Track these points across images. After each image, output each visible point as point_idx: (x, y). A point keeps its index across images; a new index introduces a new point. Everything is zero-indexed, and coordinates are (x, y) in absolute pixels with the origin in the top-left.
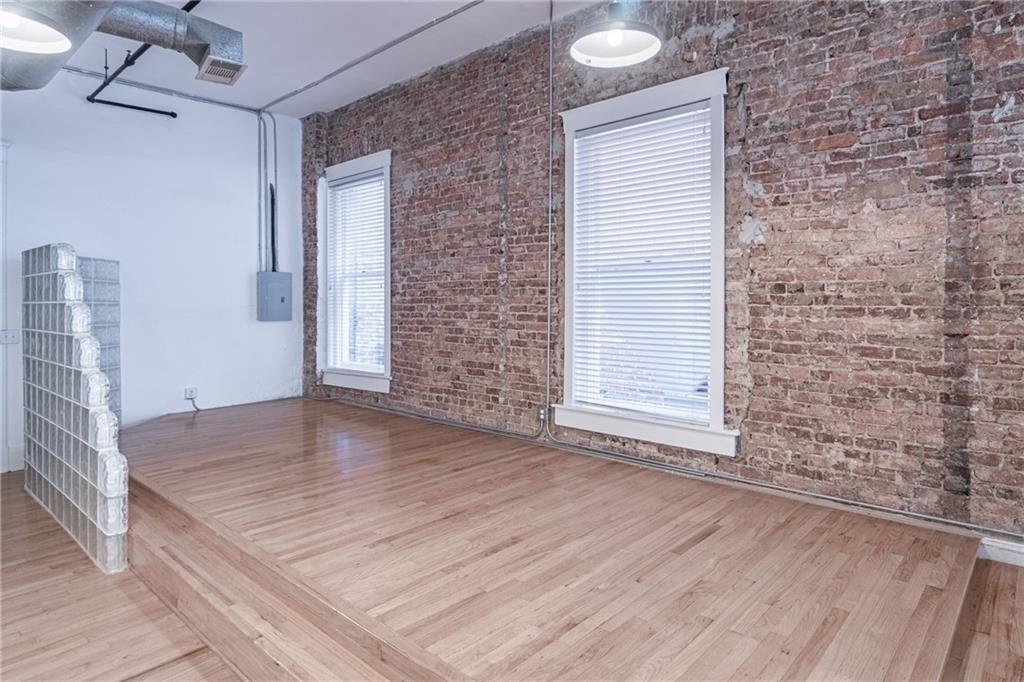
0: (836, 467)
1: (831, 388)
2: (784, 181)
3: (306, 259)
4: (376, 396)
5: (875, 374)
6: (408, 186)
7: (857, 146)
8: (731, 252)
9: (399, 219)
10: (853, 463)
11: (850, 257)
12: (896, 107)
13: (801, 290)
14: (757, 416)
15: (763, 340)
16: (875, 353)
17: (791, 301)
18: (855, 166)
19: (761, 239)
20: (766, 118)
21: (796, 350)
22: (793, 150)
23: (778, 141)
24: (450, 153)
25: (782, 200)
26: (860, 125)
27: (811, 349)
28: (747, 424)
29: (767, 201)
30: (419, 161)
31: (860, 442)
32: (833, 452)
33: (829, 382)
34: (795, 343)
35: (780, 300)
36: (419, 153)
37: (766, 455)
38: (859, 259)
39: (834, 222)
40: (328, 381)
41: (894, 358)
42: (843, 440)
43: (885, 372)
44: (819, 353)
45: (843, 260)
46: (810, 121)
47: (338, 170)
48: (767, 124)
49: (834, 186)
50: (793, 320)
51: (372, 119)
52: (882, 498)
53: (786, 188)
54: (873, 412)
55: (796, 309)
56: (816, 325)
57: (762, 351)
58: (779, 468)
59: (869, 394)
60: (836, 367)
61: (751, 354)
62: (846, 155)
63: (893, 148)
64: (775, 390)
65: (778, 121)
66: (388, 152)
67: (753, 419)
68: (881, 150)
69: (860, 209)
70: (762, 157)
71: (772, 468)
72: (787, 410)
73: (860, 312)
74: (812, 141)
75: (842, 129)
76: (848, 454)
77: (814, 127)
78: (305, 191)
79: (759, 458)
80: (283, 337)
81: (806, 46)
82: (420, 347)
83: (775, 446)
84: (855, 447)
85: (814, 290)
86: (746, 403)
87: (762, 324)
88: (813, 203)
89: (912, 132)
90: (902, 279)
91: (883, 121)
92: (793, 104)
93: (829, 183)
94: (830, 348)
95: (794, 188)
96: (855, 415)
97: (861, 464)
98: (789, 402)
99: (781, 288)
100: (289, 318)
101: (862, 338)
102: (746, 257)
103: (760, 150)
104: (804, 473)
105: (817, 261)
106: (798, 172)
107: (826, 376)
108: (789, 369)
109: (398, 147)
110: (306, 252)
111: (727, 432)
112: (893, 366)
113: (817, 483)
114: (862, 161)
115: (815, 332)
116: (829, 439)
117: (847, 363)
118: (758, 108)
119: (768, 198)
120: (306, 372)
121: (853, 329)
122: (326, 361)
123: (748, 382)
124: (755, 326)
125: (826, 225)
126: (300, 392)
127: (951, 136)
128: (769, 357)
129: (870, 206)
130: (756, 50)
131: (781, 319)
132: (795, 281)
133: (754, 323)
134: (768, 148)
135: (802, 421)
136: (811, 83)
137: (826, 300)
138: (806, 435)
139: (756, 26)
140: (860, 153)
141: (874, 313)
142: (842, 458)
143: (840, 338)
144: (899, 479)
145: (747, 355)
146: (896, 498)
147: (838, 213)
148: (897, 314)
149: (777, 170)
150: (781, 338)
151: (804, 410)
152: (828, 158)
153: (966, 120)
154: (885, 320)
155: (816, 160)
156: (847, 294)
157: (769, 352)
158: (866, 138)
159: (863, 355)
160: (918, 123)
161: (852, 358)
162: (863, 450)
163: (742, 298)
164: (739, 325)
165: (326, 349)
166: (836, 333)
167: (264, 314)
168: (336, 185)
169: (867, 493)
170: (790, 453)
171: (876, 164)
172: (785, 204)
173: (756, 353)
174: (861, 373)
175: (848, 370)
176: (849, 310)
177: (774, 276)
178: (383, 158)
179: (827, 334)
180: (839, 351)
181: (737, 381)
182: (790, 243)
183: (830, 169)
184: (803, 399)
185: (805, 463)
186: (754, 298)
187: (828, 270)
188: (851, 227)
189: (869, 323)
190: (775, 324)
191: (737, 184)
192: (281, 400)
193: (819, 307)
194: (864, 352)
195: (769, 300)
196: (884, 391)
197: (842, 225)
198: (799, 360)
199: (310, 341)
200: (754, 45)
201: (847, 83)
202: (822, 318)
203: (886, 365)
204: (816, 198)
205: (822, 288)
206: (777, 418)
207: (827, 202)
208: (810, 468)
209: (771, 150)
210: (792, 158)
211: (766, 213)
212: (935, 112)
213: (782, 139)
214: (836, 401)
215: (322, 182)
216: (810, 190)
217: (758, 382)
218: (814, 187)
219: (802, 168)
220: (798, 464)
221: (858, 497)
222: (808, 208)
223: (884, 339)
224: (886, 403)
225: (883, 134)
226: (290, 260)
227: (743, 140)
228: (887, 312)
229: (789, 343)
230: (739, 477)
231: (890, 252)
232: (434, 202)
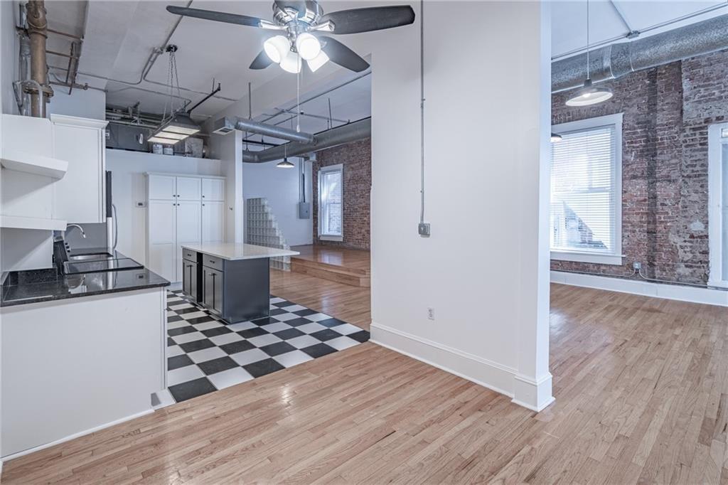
3: (314, 198)
4: (338, 242)
6: (349, 176)
9: (346, 186)
24: (362, 166)
30: (352, 168)
36: (352, 166)
40: (322, 239)
47: (324, 169)
51: (337, 153)
66: (342, 165)
78: (314, 175)
80: (306, 224)
82: (353, 226)
100: (309, 218)
109: (345, 163)
110: (314, 196)
120: (314, 236)
122: (321, 232)
126: (312, 243)
165: (321, 228)
167: (301, 216)
168: (323, 173)
178: (341, 166)
192: (306, 245)
199: (315, 226)
215: (319, 172)
226: (309, 199)
232: (356, 181)
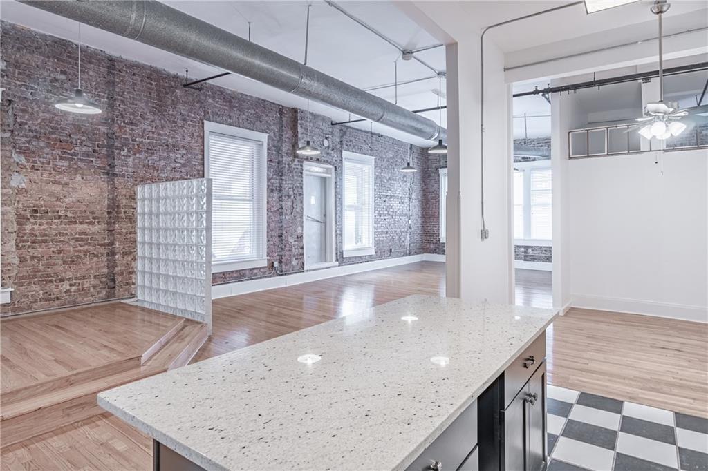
0: (65, 292)
1: (63, 257)
2: (37, 158)
5: (82, 248)
7: (73, 150)
8: (5, 191)
10: (73, 288)
11: (71, 199)
12: (89, 139)
13: (47, 213)
14: (22, 278)
15: (25, 238)
16: (82, 240)
17: (41, 218)
18: (73, 159)
19: (24, 185)
20: (26, 124)
21: (45, 241)
22: (42, 144)
23: (33, 137)
25: (36, 168)
26: (74, 142)
27: (52, 240)
28: (15, 284)
29: (27, 167)
31: (76, 278)
32: (64, 286)
33: (62, 255)
34: (44, 238)
35: (35, 218)
37: (28, 297)
38: (74, 200)
39: (63, 182)
41: (89, 241)
42: (69, 280)
43: (86, 247)
44: (57, 242)
45: (67, 200)
46: (51, 133)
48: (26, 127)
49: (63, 166)
50: (42, 227)
52: (85, 300)
53: (38, 162)
54: (81, 265)
55: (44, 222)
56: (54, 229)
57: (24, 244)
58: (36, 301)
59: (80, 257)
60: (65, 247)
61: (17, 246)
62: (69, 154)
63: (88, 156)
64: (33, 263)
65: (33, 128)
67: (20, 281)
68: (83, 154)
69: (75, 178)
70: (24, 143)
71: (31, 302)
72: (40, 271)
73: (75, 223)
74: (52, 142)
75: (67, 141)
76: (71, 285)
77: (53, 136)
79: (24, 300)
81: (49, 97)
83: (34, 291)
84: (74, 281)
85: (53, 212)
86: (15, 272)
87: (25, 230)
88: (53, 172)
89: (94, 151)
90: (92, 209)
91: (84, 143)
92: (41, 122)
93: (61, 164)
94: (62, 239)
95: (43, 163)
96: (74, 267)
97: (77, 288)
98: (41, 268)
99: (36, 211)
101: (76, 234)
102: (14, 194)
103: (23, 139)
104: (50, 300)
105: (54, 200)
106: (45, 155)
107: (60, 252)
108: (40, 251)
111: (5, 290)
112: (89, 244)
113: (57, 302)
114: (76, 158)
115: (54, 232)
116: (62, 280)
117: (70, 245)
118: (22, 117)
119: (28, 165)
121: (72, 230)
123: (16, 261)
124: (20, 232)
125: (59, 183)
127: (108, 156)
128: (29, 247)
129: (79, 178)
130: (20, 86)
131: (36, 227)
132: (43, 208)
133: (19, 229)
134: (28, 139)
135: (49, 276)
136: (52, 115)
137: (60, 217)
138: (51, 281)
139: (20, 73)
140: (74, 154)
141: (81, 223)
142: (68, 287)
143: (66, 234)
144: (92, 289)
145: (14, 247)
146: (90, 298)
147: (65, 179)
148: (90, 223)
149: (34, 152)
150: (36, 236)
151: (49, 270)
152: (60, 153)
153: (113, 152)
154: (85, 226)
155: (54, 152)
156: (69, 215)
157: (29, 244)
158: (77, 149)
159: (77, 241)
160: (97, 148)
161: (72, 243)
162: (78, 281)
163: (12, 216)
164: (10, 231)
166: (65, 232)
169: (79, 299)
170: (41, 292)
171: (82, 161)
172: (37, 170)
173: (20, 245)
174: (76, 249)
175: (71, 248)
176: (71, 222)
177: (32, 205)
179: (60, 233)
180: (66, 240)
181: (9, 261)
182: (41, 189)
183: (61, 158)
184: (48, 265)
185: (50, 295)
186: (19, 216)
187: (60, 204)
188: (71, 186)
189: (79, 227)
190: (33, 230)
191: (8, 154)
193: (56, 221)
194: (77, 240)
195: (29, 217)
196: (85, 255)
197: (66, 184)
198: (46, 246)
200: (20, 83)
201: (69, 122)
202: (57, 226)
203: (86, 244)
204: (54, 170)
205: (58, 212)
206: (35, 276)
207: (60, 173)
208: (52, 296)
209: (30, 141)
210: (42, 148)
211: (27, 173)
212: (103, 146)
213: (36, 137)
214: (65, 263)
216: (51, 165)
217: (22, 260)
218: (53, 165)
219: (47, 154)
220: (46, 296)
221: (75, 302)
222: (50, 174)
223: (85, 234)
224: (87, 260)
225: (84, 149)
227: (12, 131)
228: (87, 223)
229: (40, 238)
230: (10, 313)
231: (87, 198)
